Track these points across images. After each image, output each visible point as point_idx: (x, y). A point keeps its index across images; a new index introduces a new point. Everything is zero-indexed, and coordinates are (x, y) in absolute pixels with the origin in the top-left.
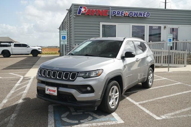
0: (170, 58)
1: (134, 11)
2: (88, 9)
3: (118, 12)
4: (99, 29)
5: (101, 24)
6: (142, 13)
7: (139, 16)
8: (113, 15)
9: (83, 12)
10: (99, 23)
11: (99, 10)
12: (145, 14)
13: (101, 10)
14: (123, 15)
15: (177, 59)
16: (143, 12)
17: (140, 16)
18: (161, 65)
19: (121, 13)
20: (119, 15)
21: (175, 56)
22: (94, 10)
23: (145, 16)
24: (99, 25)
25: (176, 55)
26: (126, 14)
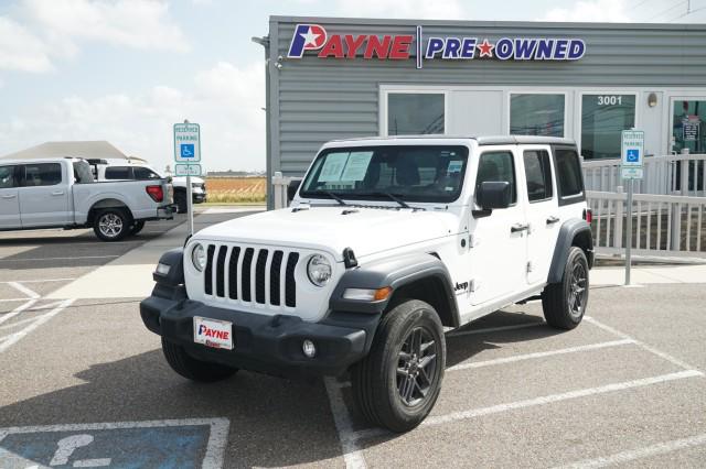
0: (664, 226)
1: (517, 35)
2: (333, 34)
3: (450, 42)
4: (375, 109)
5: (385, 91)
6: (551, 43)
7: (539, 55)
8: (430, 54)
9: (310, 45)
10: (377, 87)
11: (374, 39)
12: (564, 49)
13: (380, 38)
14: (470, 55)
15: (694, 228)
16: (555, 41)
17: (543, 54)
18: (615, 255)
19: (462, 47)
20: (455, 55)
21: (684, 217)
22: (355, 37)
23: (563, 56)
24: (377, 94)
25: (690, 213)
26: (486, 48)
